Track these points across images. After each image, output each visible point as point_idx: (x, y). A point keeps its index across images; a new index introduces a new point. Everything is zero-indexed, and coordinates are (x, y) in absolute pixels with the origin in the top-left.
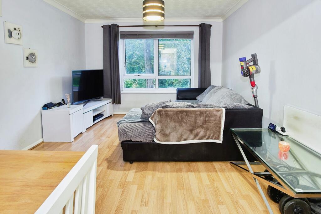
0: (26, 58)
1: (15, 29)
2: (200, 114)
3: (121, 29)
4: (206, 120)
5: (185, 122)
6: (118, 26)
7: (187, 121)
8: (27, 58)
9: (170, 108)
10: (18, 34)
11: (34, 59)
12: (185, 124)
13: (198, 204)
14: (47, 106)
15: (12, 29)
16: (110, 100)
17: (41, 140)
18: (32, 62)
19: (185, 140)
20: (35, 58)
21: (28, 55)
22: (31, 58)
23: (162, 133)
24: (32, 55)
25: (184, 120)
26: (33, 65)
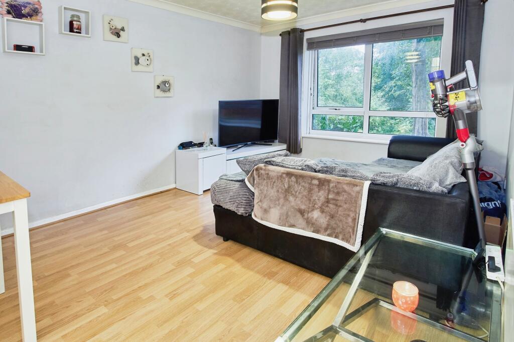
0: (156, 87)
1: (143, 55)
2: (318, 186)
3: (307, 35)
4: (328, 199)
5: (293, 194)
6: (302, 31)
7: (296, 192)
8: (158, 87)
9: (277, 165)
10: (148, 60)
11: (168, 88)
12: (293, 197)
13: (229, 332)
14: (184, 146)
15: (139, 55)
16: (285, 146)
17: (172, 186)
18: (164, 91)
19: (292, 226)
20: (169, 86)
21: (160, 82)
22: (164, 86)
23: (259, 205)
24: (164, 83)
25: (292, 190)
26: (167, 94)
